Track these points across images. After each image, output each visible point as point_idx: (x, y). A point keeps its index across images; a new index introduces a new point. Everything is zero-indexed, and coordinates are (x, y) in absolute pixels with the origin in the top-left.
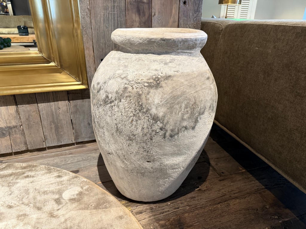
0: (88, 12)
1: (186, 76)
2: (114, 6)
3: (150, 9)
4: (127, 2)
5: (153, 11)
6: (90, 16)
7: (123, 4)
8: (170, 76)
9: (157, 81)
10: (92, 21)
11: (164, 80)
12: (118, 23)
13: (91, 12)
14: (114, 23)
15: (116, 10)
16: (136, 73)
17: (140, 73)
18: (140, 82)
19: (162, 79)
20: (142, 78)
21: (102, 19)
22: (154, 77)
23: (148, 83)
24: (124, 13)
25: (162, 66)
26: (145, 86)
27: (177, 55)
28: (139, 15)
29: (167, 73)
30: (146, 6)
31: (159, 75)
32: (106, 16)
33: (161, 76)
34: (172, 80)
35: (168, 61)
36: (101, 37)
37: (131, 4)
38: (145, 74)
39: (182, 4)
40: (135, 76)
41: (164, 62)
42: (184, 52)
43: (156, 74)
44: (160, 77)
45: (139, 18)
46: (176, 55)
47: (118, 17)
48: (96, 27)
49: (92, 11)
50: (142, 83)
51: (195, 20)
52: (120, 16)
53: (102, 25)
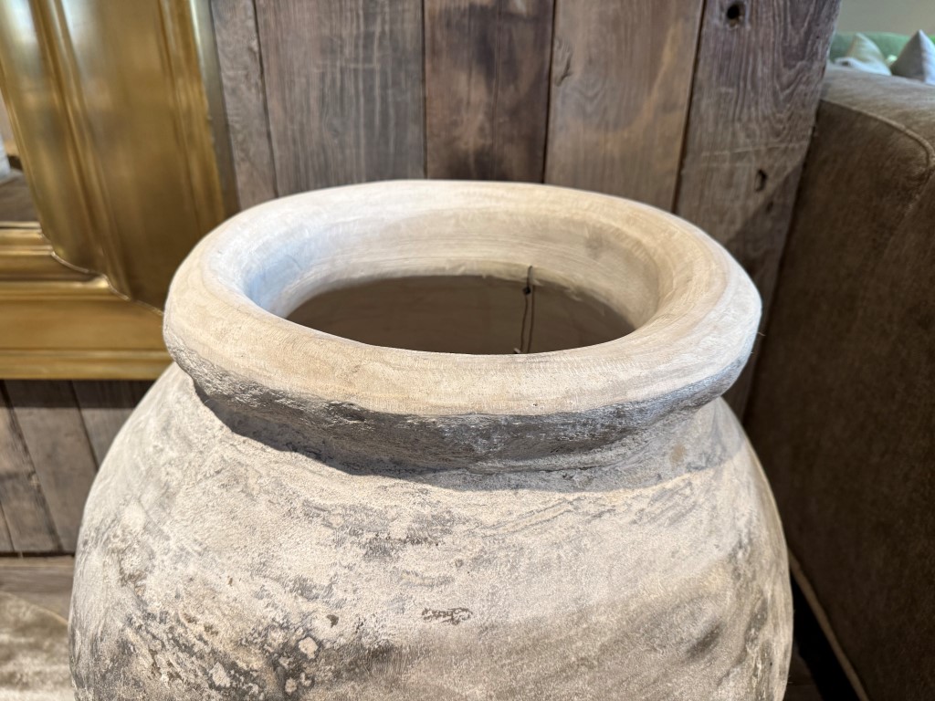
0: (255, 67)
1: (509, 653)
2: (369, 37)
3: (542, 47)
4: (432, 18)
5: (559, 54)
6: (260, 83)
7: (409, 27)
8: (383, 654)
9: (287, 675)
10: (270, 105)
11: (337, 674)
12: (385, 114)
13: (265, 66)
14: (370, 114)
15: (376, 54)
16: (191, 569)
17: (212, 578)
18: (194, 640)
19: (325, 671)
20: (212, 620)
21: (314, 94)
22: (277, 637)
23: (231, 667)
24: (414, 67)
25: (349, 560)
26: (212, 686)
27: (476, 486)
28: (489, 73)
29: (370, 624)
30: (525, 34)
31: (308, 633)
32: (333, 81)
33: (320, 644)
34: (393, 684)
35: (398, 530)
36: (311, 174)
37: (448, 25)
38: (233, 592)
39: (717, 19)
40: (181, 586)
41: (372, 535)
42: (537, 470)
43: (295, 620)
44: (308, 647)
46: (466, 485)
47: (384, 87)
48: (289, 133)
49: (271, 63)
50: (202, 657)
51: (781, 97)
52: (396, 83)
53: (315, 124)
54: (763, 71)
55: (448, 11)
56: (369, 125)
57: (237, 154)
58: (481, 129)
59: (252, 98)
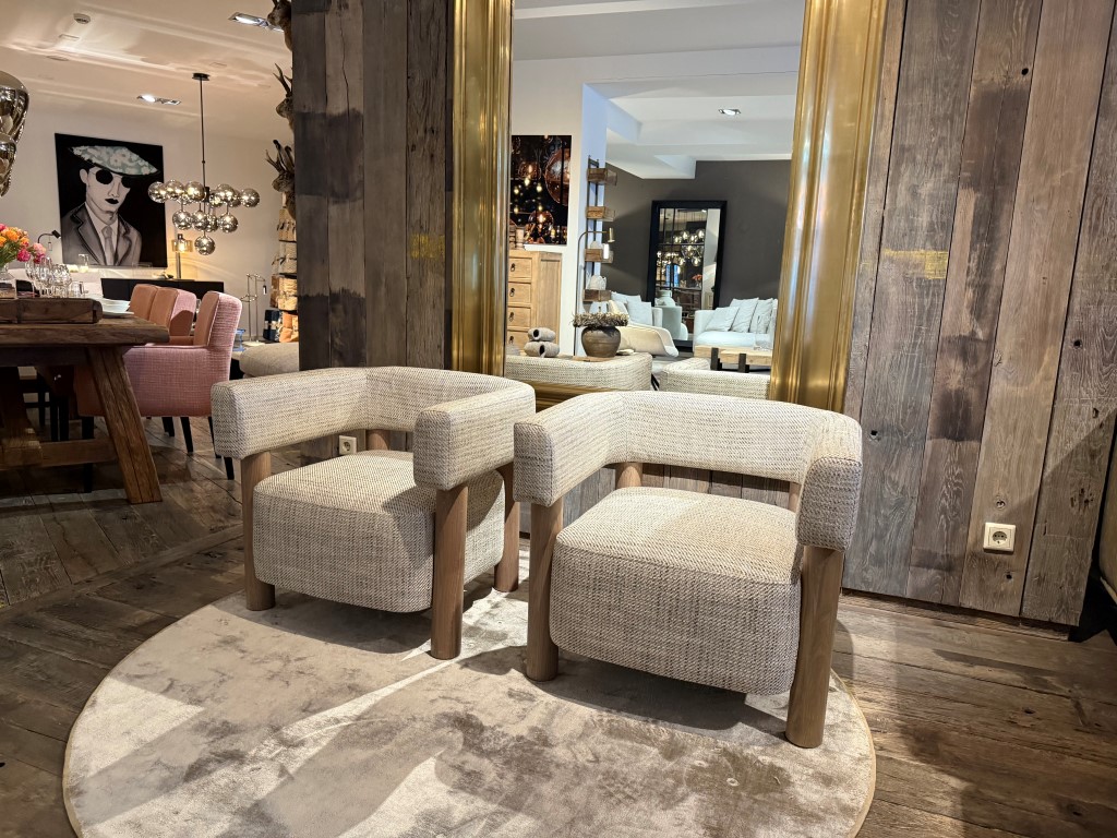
2: (915, 344)
3: (989, 352)
4: (943, 339)
5: (996, 355)
7: (933, 341)
12: (917, 372)
14: (910, 372)
15: (917, 350)
21: (888, 363)
24: (932, 356)
28: (965, 360)
30: (982, 347)
32: (897, 358)
37: (949, 342)
39: (1069, 346)
45: (964, 366)
47: (918, 362)
49: (873, 351)
51: (1103, 378)
52: (924, 361)
53: (886, 374)
54: (1093, 367)
55: (950, 337)
56: (909, 376)
57: (850, 383)
58: (959, 381)
59: (862, 363)
